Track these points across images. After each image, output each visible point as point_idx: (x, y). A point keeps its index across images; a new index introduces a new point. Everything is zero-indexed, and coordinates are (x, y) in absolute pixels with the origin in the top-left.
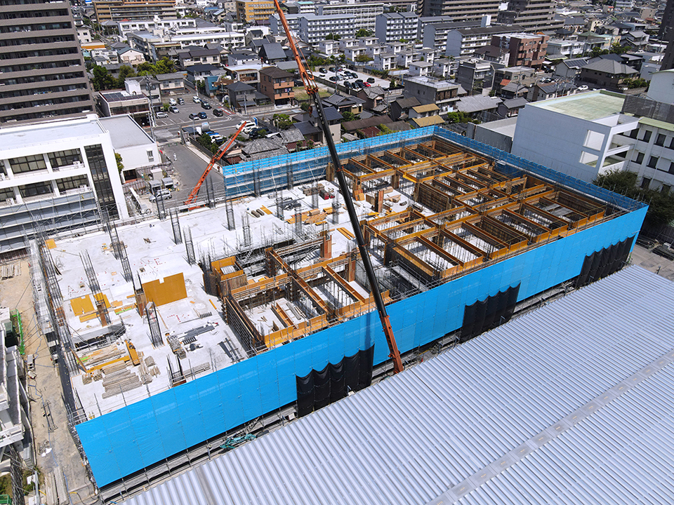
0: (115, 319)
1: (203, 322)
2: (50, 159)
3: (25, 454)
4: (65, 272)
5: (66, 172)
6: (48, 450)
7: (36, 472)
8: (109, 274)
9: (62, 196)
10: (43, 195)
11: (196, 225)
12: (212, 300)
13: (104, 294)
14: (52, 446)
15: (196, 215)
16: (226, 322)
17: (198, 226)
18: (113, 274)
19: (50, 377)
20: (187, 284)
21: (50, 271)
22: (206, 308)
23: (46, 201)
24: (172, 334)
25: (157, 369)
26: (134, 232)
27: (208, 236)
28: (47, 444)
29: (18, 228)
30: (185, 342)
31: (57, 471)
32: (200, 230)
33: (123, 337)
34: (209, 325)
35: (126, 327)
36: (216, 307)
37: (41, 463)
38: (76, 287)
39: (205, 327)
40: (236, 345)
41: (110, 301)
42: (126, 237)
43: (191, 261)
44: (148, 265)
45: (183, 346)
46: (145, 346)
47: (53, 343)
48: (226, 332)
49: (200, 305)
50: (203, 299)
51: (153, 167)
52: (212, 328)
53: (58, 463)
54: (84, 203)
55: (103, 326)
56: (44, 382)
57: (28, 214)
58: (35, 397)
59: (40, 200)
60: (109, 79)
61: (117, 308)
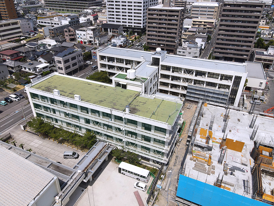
0: (211, 144)
1: (242, 167)
2: (221, 76)
3: (165, 167)
4: (204, 117)
5: (224, 82)
6: (171, 171)
7: (165, 175)
8: (218, 126)
9: (218, 90)
10: (212, 87)
11: (263, 124)
12: (251, 160)
13: (212, 132)
14: (172, 171)
15: (266, 119)
16: (251, 173)
17: (264, 125)
18: (219, 126)
19: (183, 148)
20: (244, 147)
21: (201, 114)
22: (246, 162)
23: (212, 89)
24: (227, 163)
25: (214, 172)
26: (236, 114)
27: (266, 132)
28: (171, 169)
29: (199, 94)
30: (230, 169)
31: (170, 179)
32: (264, 127)
33: (210, 152)
34: (244, 170)
35: (213, 149)
36: (251, 164)
37: (167, 173)
38: (205, 124)
39: (241, 169)
40: (250, 186)
41: (213, 136)
42: (231, 115)
43: (252, 138)
44: (233, 130)
45: (228, 171)
46: (215, 160)
47: (189, 139)
48: (249, 177)
49: (245, 159)
50: (247, 157)
51: (259, 89)
52: (244, 172)
53: (171, 177)
54: (224, 95)
55: (206, 144)
56: (180, 149)
57: (204, 91)
58: (176, 152)
59: (211, 88)
60: (263, 44)
61: (214, 140)
